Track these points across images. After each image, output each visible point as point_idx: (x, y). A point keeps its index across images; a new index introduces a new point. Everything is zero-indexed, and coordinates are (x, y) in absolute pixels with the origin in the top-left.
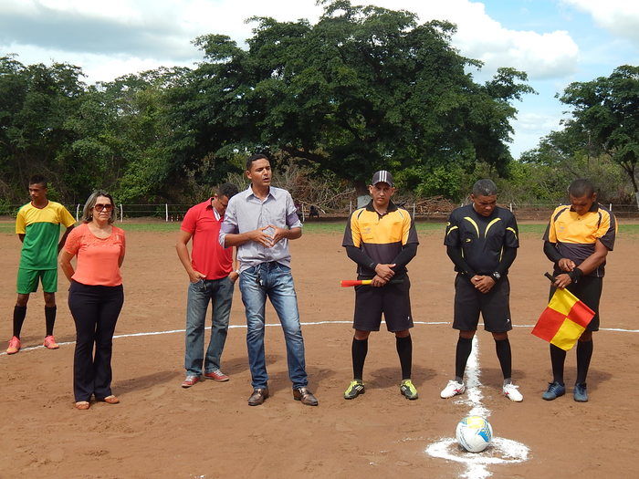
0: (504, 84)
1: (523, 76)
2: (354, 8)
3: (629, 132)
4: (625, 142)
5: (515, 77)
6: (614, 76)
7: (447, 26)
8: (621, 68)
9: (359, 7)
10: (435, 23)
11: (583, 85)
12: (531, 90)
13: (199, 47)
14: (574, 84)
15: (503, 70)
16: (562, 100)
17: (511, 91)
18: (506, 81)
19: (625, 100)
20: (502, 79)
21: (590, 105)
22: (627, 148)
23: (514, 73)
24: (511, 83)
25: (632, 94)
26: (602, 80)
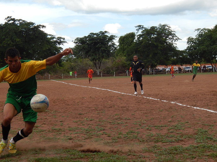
0: (59, 41)
1: (64, 39)
2: (16, 20)
3: (93, 52)
4: (93, 55)
5: (62, 39)
6: (89, 36)
7: (43, 26)
8: (91, 33)
9: (17, 20)
10: (40, 25)
11: (80, 38)
12: (66, 42)
14: (77, 38)
15: (59, 37)
16: (74, 42)
17: (60, 43)
18: (59, 40)
19: (92, 43)
20: (58, 40)
21: (82, 44)
22: (93, 57)
23: (61, 38)
24: (61, 40)
25: (93, 41)
26: (85, 37)
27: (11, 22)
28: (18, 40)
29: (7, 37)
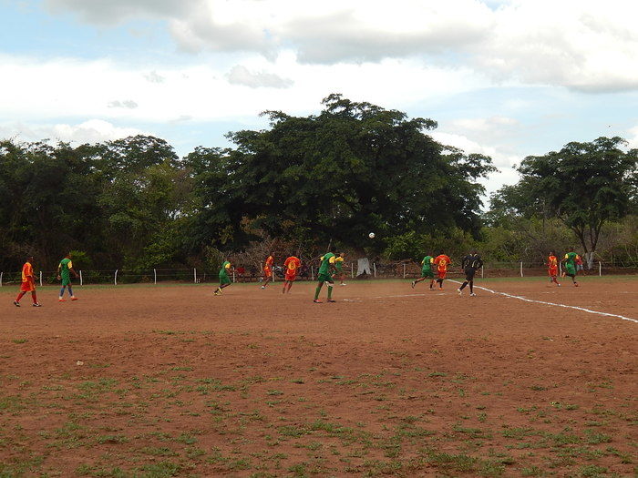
0: (473, 166)
1: (489, 160)
2: (352, 105)
3: (576, 201)
4: (574, 209)
5: (482, 161)
6: (563, 151)
7: (430, 124)
8: (569, 144)
9: (356, 104)
10: (420, 120)
11: (536, 158)
12: (495, 169)
13: (230, 138)
14: (529, 158)
15: (473, 155)
16: (520, 170)
17: (476, 172)
18: (475, 163)
19: (573, 173)
20: (472, 162)
21: (544, 177)
22: (575, 215)
23: (482, 158)
24: (479, 164)
25: (577, 168)
26: (553, 154)
27: (339, 110)
28: (356, 161)
29: (328, 153)
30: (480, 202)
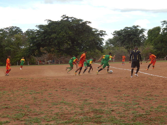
1: (105, 32)
3: (127, 42)
4: (127, 44)
6: (124, 29)
7: (89, 22)
8: (126, 27)
9: (70, 17)
10: (87, 21)
11: (117, 31)
12: (106, 34)
13: (37, 27)
14: (115, 31)
15: (101, 31)
16: (113, 34)
17: (102, 35)
18: (101, 33)
19: (127, 35)
20: (101, 32)
21: (119, 36)
22: (127, 46)
23: (103, 31)
24: (102, 33)
26: (121, 30)
27: (65, 19)
28: (70, 32)
29: (63, 31)
30: (103, 43)
